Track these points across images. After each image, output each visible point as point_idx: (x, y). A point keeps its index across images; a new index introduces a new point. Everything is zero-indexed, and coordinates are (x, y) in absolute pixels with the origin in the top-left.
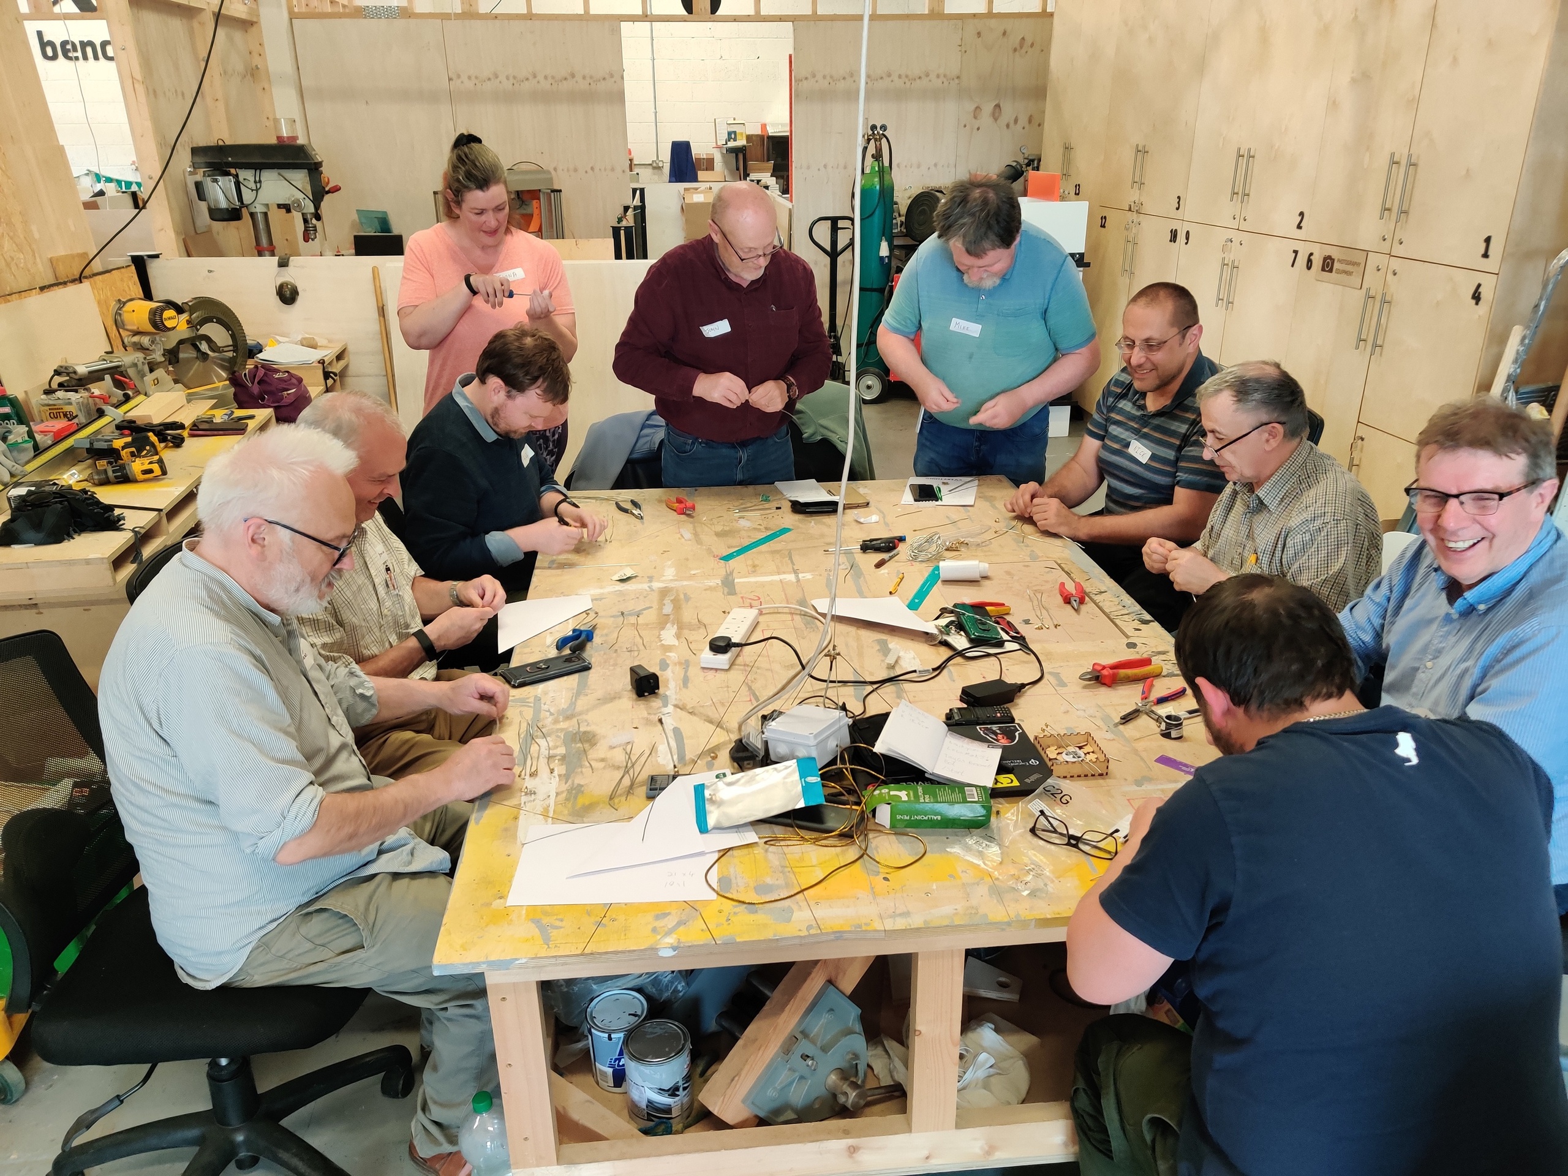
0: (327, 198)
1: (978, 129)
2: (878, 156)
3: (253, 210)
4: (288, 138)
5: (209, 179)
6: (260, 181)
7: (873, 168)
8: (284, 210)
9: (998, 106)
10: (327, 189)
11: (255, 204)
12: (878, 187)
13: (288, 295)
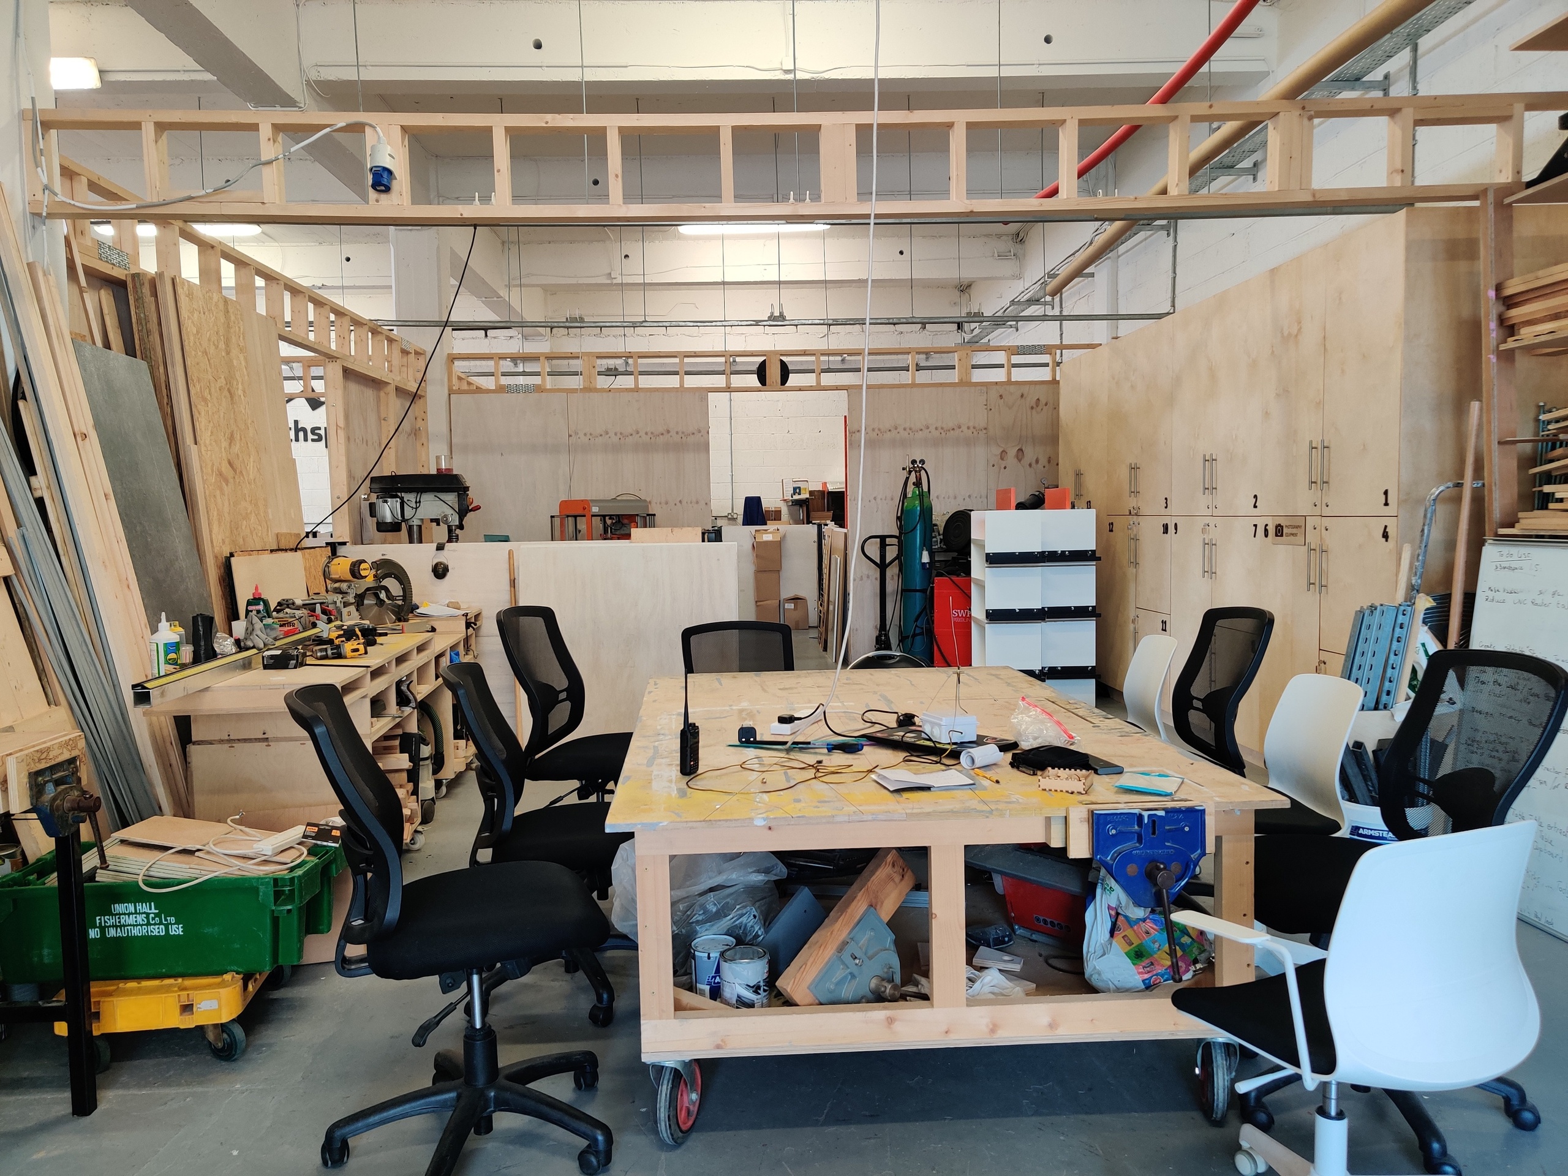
0: (470, 515)
1: (1005, 468)
2: (918, 484)
3: (411, 523)
4: (446, 469)
5: (381, 500)
6: (420, 502)
7: (914, 492)
8: (435, 524)
9: (1021, 450)
10: (470, 508)
11: (413, 519)
12: (919, 508)
13: (440, 572)
